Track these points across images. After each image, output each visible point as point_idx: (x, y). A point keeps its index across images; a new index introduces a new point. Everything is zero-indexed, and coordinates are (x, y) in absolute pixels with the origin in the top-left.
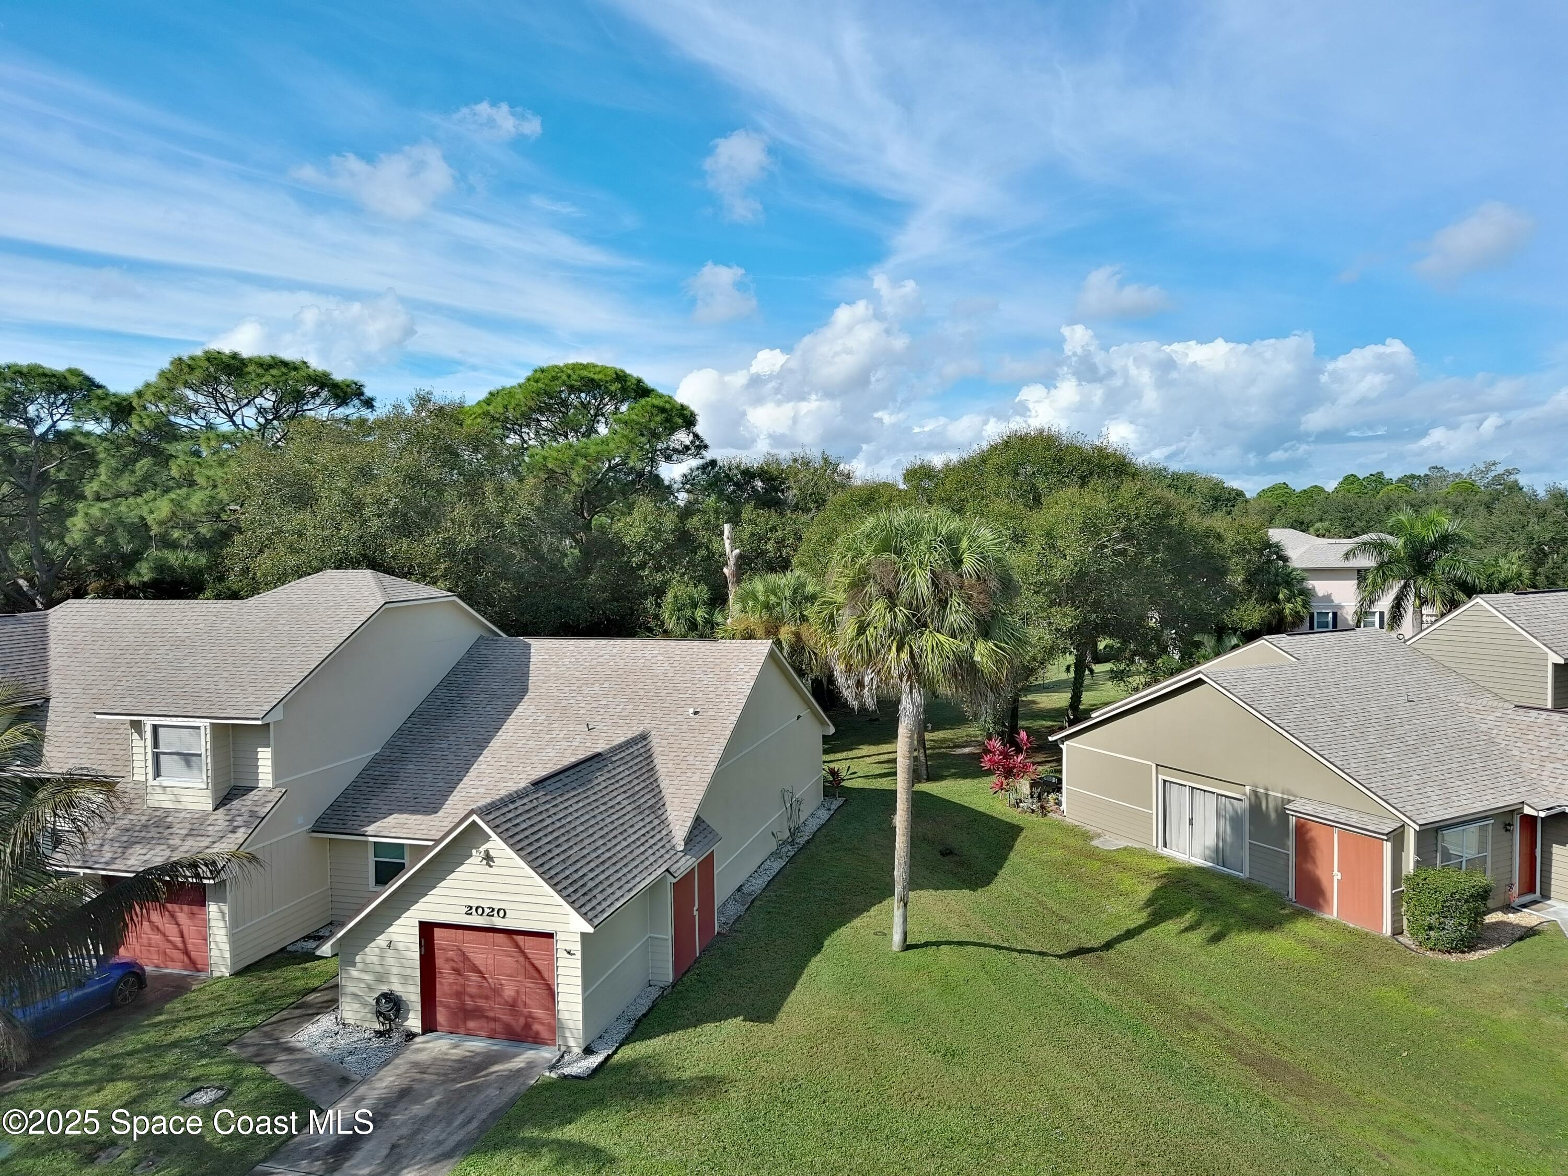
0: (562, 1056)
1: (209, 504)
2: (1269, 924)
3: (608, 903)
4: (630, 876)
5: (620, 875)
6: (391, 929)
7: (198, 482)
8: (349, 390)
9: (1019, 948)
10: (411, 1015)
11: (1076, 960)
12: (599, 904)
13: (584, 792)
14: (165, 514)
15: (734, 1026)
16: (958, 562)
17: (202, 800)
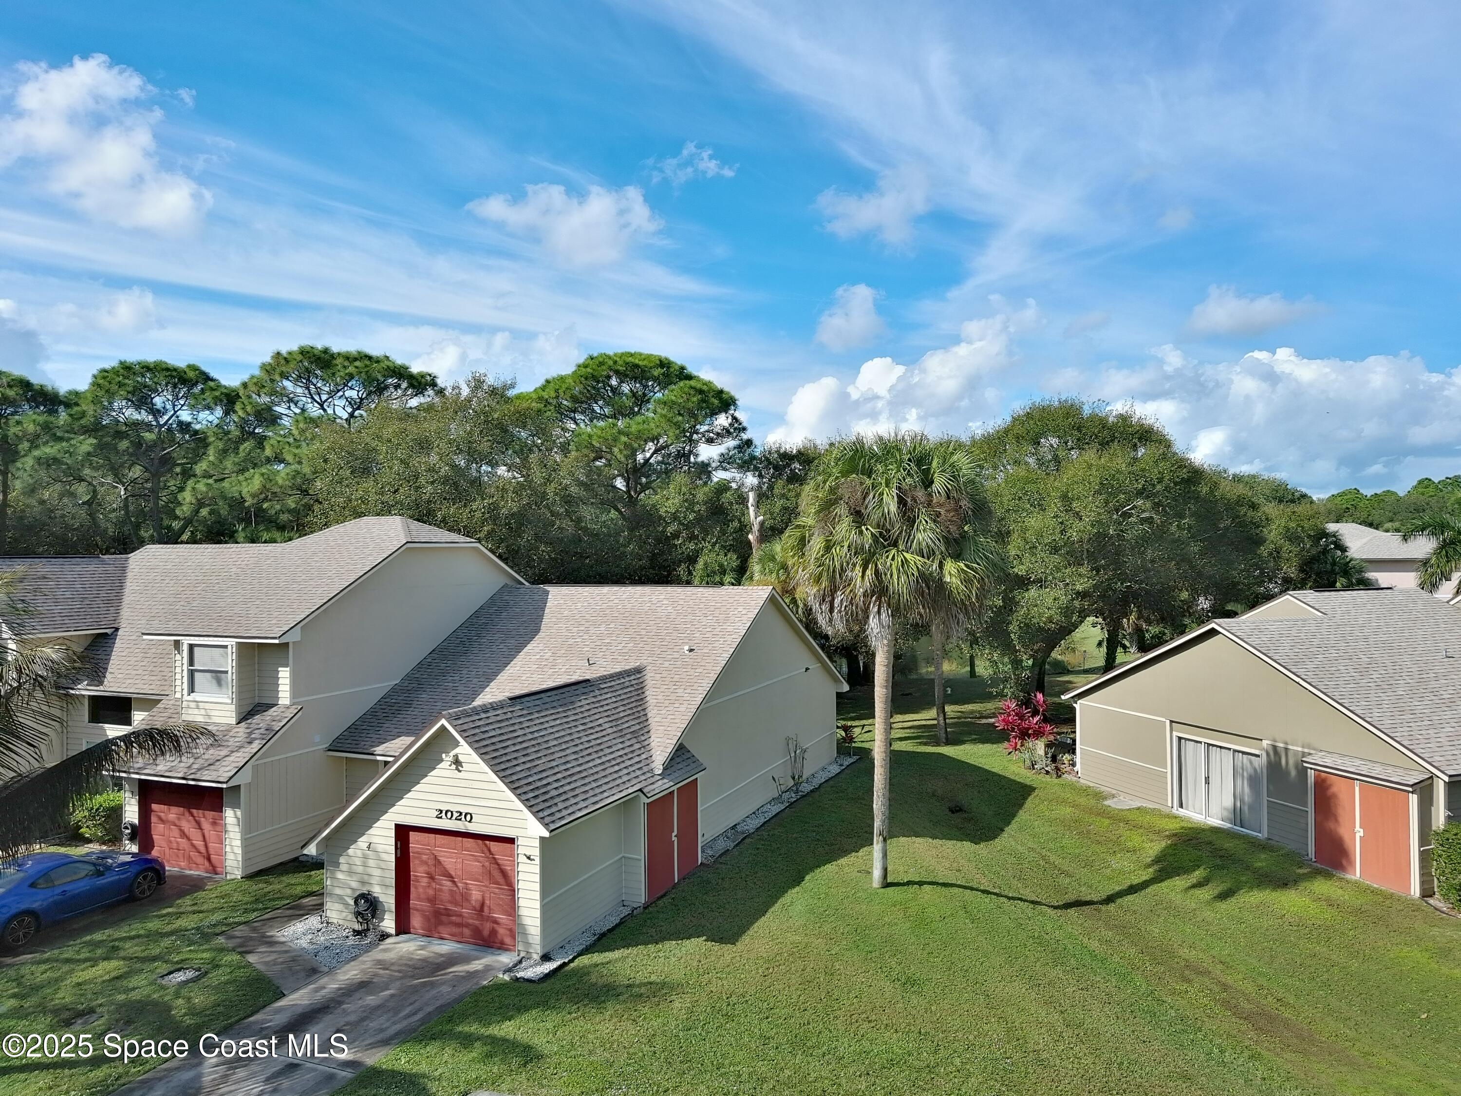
0: (520, 962)
1: (294, 477)
2: (1283, 883)
3: (569, 811)
4: (598, 791)
5: (587, 788)
6: (371, 831)
7: (287, 459)
8: (423, 380)
9: (1010, 895)
10: (387, 916)
11: (1072, 911)
12: (560, 811)
13: (565, 711)
14: (257, 487)
15: (695, 946)
16: (928, 483)
17: (228, 714)
